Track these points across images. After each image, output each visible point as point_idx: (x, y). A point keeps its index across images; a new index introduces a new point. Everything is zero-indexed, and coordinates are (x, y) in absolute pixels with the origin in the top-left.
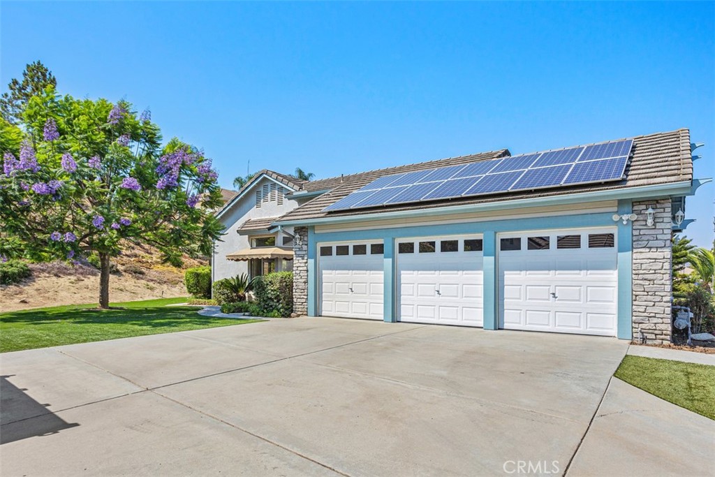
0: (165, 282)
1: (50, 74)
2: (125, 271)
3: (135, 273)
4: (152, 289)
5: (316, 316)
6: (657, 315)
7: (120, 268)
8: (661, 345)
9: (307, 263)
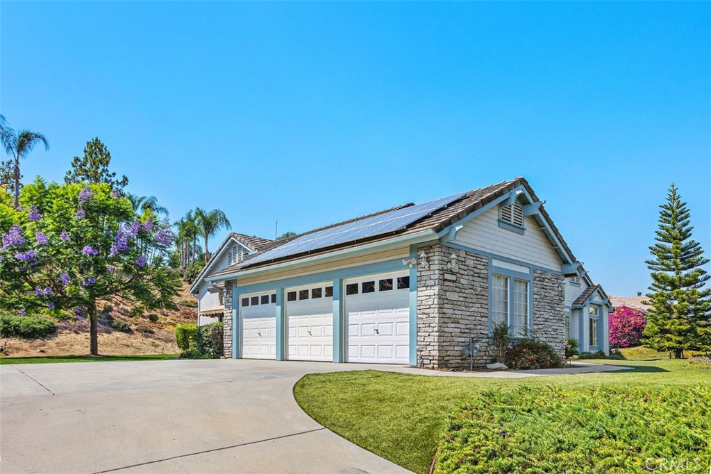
0: (171, 341)
1: (105, 149)
2: (137, 330)
3: (145, 332)
4: (156, 346)
5: (238, 358)
6: (431, 344)
7: (133, 327)
8: (433, 368)
9: (231, 313)
